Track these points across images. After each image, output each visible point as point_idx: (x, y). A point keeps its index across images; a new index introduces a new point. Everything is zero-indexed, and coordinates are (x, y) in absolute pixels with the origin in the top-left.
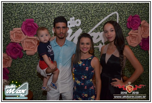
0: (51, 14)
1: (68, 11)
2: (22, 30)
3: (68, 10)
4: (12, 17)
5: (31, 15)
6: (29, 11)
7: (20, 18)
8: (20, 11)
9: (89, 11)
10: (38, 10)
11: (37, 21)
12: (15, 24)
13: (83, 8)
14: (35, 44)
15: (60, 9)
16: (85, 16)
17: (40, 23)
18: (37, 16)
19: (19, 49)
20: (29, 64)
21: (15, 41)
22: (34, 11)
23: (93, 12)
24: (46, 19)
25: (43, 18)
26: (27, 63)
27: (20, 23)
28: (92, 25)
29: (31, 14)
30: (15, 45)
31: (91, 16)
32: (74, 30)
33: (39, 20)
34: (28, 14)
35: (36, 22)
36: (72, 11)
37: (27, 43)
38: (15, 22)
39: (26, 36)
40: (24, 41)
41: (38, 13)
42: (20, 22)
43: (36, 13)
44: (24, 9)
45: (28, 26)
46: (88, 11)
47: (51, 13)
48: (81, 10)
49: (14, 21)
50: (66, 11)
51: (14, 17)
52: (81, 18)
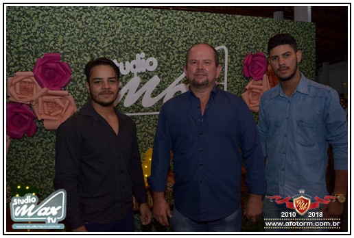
0: (96, 45)
1: (133, 40)
2: (35, 76)
3: (132, 37)
4: (12, 48)
5: (54, 45)
6: (50, 36)
7: (30, 51)
8: (29, 36)
9: (173, 42)
10: (70, 36)
11: (68, 58)
12: (18, 63)
13: (162, 36)
14: (63, 106)
15: (116, 36)
16: (165, 51)
17: (73, 62)
18: (66, 48)
19: (27, 118)
20: (48, 150)
21: (18, 99)
22: (61, 37)
23: (180, 44)
24: (85, 55)
25: (80, 53)
26: (44, 146)
27: (29, 62)
28: (179, 68)
29: (53, 42)
30: (18, 108)
31: (177, 53)
32: (144, 78)
33: (72, 57)
34: (46, 44)
35: (66, 59)
36: (141, 40)
37: (45, 104)
38: (19, 59)
39: (45, 89)
40: (40, 100)
41: (69, 40)
42: (29, 60)
43: (64, 41)
44: (38, 32)
45: (48, 69)
46: (171, 43)
47: (98, 43)
48: (157, 39)
49: (16, 56)
50: (129, 39)
51: (15, 47)
52: (157, 56)
